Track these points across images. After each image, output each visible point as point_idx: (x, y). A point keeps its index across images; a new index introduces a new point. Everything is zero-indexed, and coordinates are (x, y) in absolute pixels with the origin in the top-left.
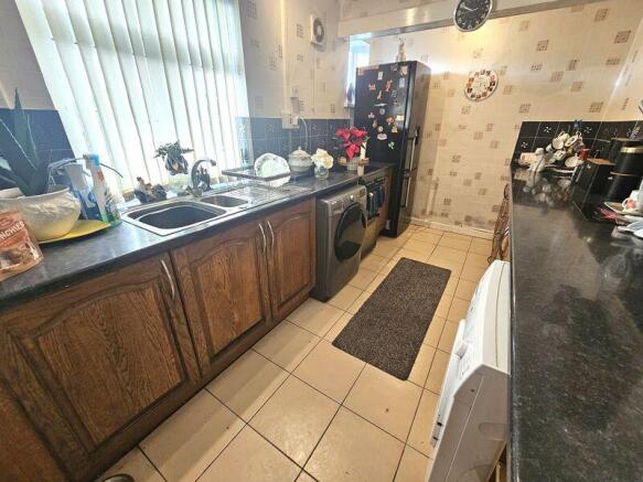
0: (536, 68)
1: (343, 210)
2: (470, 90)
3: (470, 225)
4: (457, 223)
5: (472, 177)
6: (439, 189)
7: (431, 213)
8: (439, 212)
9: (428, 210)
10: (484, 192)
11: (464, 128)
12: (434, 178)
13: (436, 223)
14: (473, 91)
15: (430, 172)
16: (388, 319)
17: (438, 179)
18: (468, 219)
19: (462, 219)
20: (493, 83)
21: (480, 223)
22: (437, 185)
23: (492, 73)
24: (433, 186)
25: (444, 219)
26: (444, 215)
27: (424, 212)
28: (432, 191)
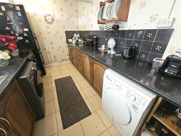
0: (62, 16)
1: (33, 76)
2: (46, 20)
3: (64, 61)
4: (60, 62)
5: (59, 48)
6: (50, 54)
7: (51, 62)
8: (54, 61)
9: (50, 61)
10: (63, 51)
11: (50, 33)
12: (47, 51)
13: (54, 64)
14: (48, 21)
15: (45, 49)
16: (71, 102)
17: (48, 51)
18: (63, 60)
19: (61, 61)
20: (53, 19)
21: (66, 60)
22: (49, 53)
23: (51, 16)
24: (48, 53)
25: (56, 62)
26: (56, 61)
27: (49, 62)
28: (48, 55)
